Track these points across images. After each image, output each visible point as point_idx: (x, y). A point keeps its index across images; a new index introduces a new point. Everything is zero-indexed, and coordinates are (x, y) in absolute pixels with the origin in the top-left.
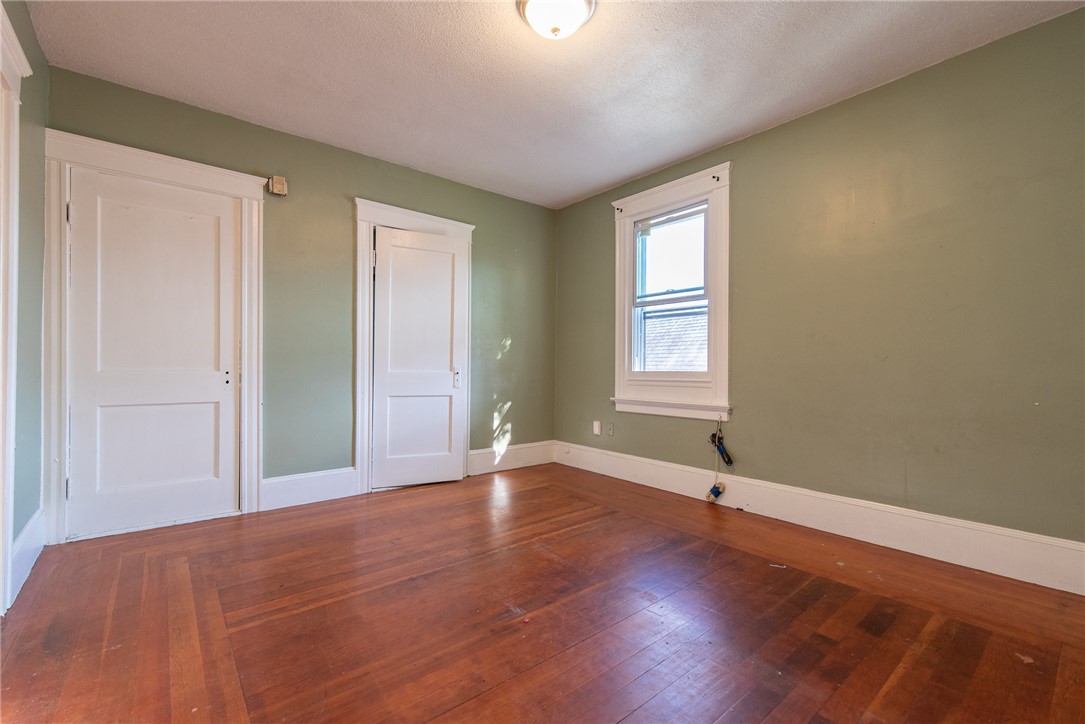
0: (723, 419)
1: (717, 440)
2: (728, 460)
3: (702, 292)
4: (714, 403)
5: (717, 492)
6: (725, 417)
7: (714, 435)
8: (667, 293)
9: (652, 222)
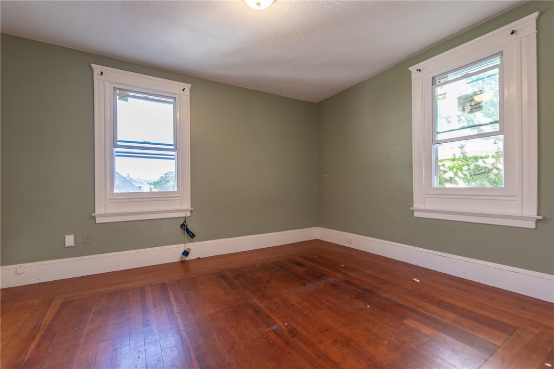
0: (188, 216)
1: (184, 227)
2: (192, 236)
3: (172, 147)
4: (182, 207)
5: (186, 253)
6: (188, 214)
7: (182, 225)
8: (144, 143)
9: (130, 94)
